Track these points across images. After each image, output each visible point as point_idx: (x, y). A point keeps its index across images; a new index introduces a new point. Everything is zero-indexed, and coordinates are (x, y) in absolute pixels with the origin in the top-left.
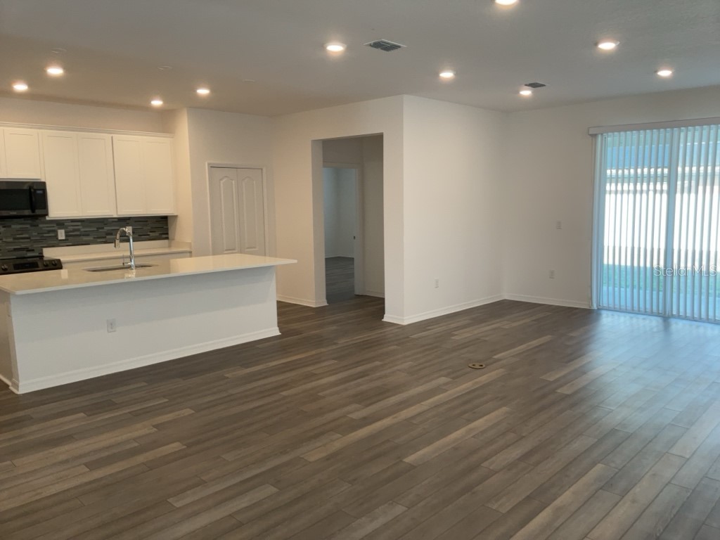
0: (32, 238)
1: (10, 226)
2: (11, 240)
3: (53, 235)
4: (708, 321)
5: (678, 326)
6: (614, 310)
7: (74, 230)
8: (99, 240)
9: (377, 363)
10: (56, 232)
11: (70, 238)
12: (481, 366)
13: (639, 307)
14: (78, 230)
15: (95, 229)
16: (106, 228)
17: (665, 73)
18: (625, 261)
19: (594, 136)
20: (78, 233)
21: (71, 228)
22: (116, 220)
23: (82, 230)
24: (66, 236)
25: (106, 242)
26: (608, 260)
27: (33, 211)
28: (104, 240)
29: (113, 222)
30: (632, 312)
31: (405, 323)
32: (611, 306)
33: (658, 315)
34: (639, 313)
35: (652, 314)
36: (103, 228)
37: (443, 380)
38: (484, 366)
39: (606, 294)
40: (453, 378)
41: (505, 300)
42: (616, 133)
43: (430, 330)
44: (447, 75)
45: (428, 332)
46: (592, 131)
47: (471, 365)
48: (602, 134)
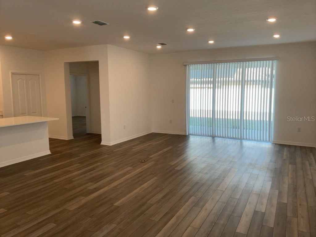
4: (228, 138)
5: (218, 140)
9: (99, 164)
12: (145, 161)
18: (198, 115)
19: (185, 66)
26: (191, 115)
30: (201, 135)
31: (111, 145)
32: (196, 133)
33: (211, 136)
35: (208, 136)
37: (129, 168)
39: (192, 128)
40: (133, 167)
41: (153, 133)
42: (193, 65)
43: (122, 147)
44: (127, 37)
45: (121, 148)
46: (184, 64)
47: (140, 161)
48: (188, 65)
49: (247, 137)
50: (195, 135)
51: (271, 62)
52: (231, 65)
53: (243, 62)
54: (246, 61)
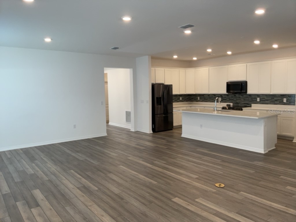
0: (249, 100)
1: (243, 96)
2: (243, 100)
3: (255, 99)
7: (263, 98)
8: (272, 103)
10: (256, 98)
11: (261, 101)
14: (264, 98)
15: (271, 98)
16: (275, 98)
20: (264, 99)
21: (262, 98)
22: (280, 95)
23: (266, 98)
24: (260, 100)
25: (274, 104)
27: (241, 91)
28: (274, 103)
29: (279, 96)
36: (273, 98)
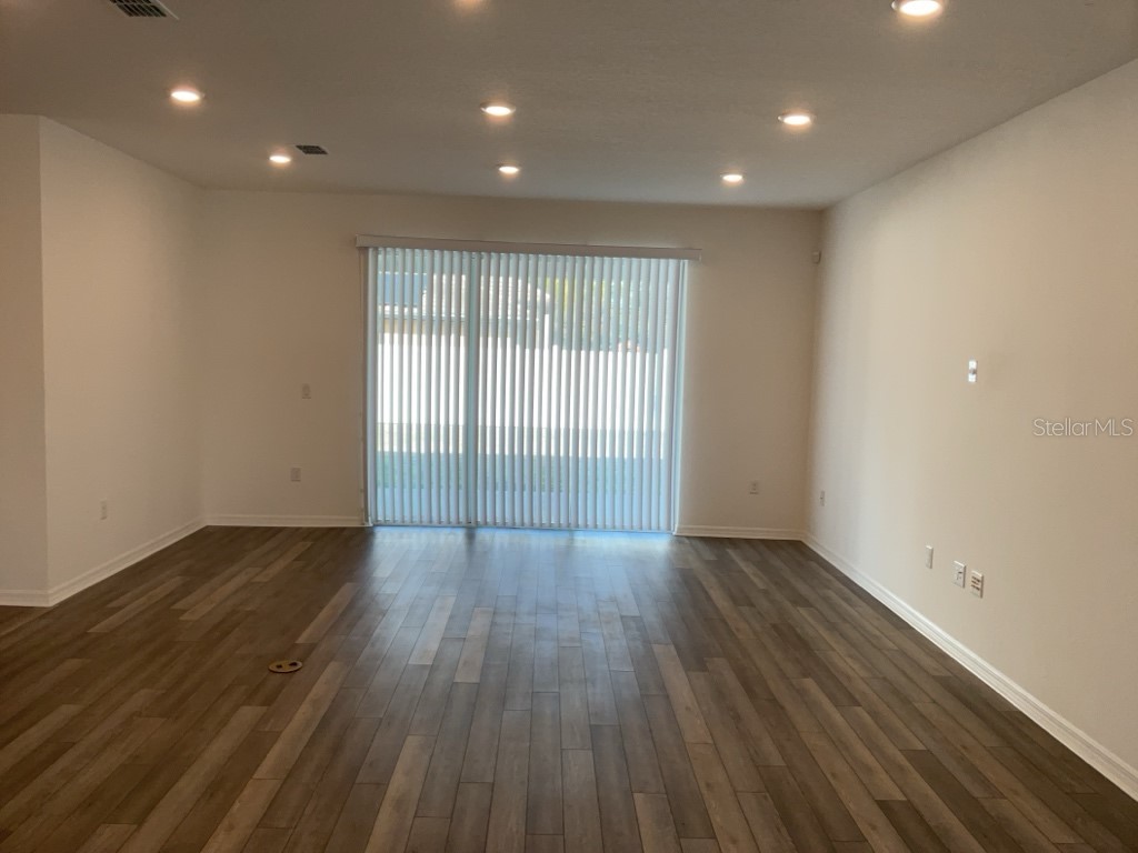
4: (532, 527)
6: (393, 525)
9: (68, 710)
12: (295, 664)
13: (412, 517)
17: (509, 170)
18: (417, 447)
19: (364, 250)
26: (386, 444)
30: (430, 525)
31: (52, 602)
32: (398, 517)
33: (458, 525)
34: (440, 525)
35: (449, 525)
37: (248, 714)
38: (300, 664)
39: (385, 502)
40: (268, 702)
41: (207, 527)
42: (398, 250)
43: (120, 608)
44: (186, 96)
45: (120, 613)
46: (362, 242)
47: (273, 667)
48: (376, 249)
49: (596, 521)
50: (403, 525)
51: (672, 262)
52: (541, 263)
53: (583, 255)
54: (592, 255)
